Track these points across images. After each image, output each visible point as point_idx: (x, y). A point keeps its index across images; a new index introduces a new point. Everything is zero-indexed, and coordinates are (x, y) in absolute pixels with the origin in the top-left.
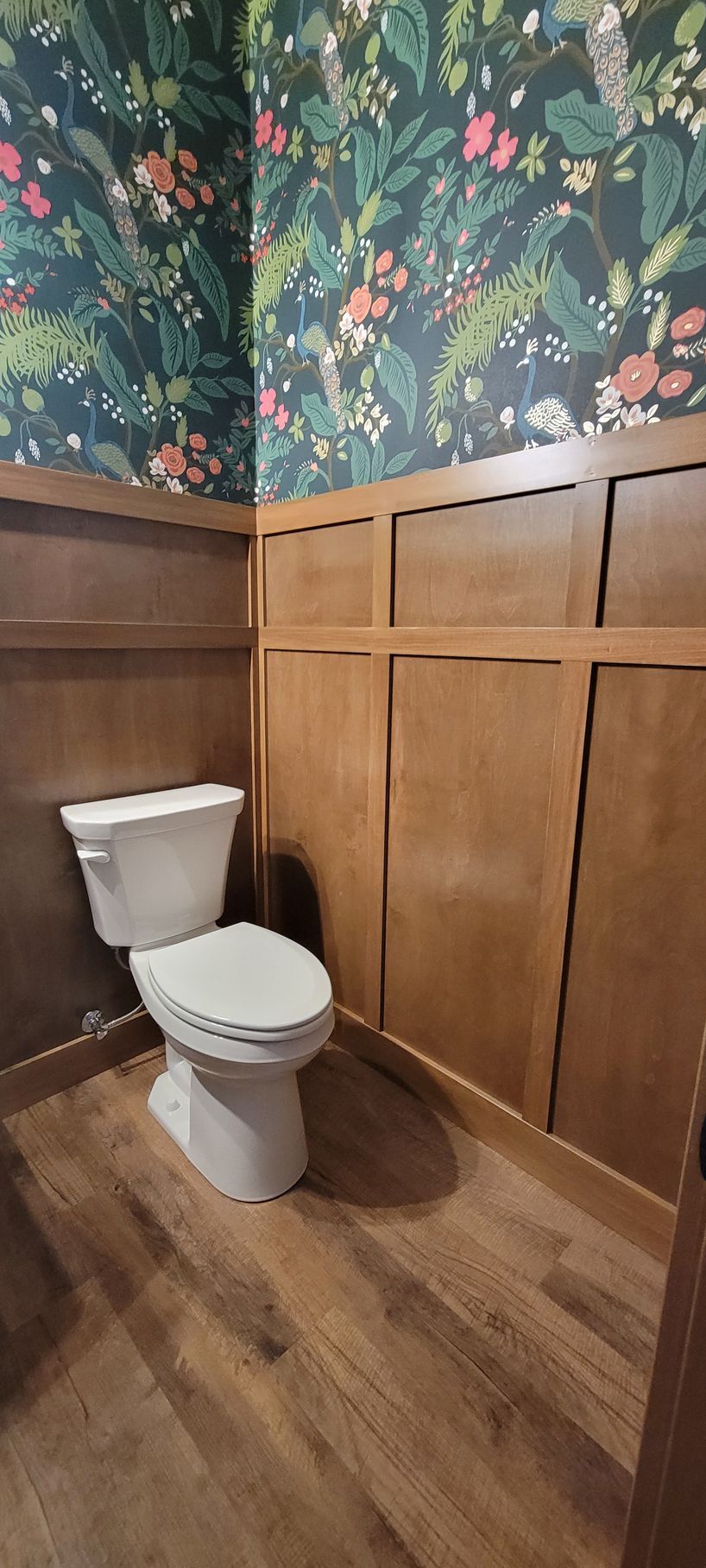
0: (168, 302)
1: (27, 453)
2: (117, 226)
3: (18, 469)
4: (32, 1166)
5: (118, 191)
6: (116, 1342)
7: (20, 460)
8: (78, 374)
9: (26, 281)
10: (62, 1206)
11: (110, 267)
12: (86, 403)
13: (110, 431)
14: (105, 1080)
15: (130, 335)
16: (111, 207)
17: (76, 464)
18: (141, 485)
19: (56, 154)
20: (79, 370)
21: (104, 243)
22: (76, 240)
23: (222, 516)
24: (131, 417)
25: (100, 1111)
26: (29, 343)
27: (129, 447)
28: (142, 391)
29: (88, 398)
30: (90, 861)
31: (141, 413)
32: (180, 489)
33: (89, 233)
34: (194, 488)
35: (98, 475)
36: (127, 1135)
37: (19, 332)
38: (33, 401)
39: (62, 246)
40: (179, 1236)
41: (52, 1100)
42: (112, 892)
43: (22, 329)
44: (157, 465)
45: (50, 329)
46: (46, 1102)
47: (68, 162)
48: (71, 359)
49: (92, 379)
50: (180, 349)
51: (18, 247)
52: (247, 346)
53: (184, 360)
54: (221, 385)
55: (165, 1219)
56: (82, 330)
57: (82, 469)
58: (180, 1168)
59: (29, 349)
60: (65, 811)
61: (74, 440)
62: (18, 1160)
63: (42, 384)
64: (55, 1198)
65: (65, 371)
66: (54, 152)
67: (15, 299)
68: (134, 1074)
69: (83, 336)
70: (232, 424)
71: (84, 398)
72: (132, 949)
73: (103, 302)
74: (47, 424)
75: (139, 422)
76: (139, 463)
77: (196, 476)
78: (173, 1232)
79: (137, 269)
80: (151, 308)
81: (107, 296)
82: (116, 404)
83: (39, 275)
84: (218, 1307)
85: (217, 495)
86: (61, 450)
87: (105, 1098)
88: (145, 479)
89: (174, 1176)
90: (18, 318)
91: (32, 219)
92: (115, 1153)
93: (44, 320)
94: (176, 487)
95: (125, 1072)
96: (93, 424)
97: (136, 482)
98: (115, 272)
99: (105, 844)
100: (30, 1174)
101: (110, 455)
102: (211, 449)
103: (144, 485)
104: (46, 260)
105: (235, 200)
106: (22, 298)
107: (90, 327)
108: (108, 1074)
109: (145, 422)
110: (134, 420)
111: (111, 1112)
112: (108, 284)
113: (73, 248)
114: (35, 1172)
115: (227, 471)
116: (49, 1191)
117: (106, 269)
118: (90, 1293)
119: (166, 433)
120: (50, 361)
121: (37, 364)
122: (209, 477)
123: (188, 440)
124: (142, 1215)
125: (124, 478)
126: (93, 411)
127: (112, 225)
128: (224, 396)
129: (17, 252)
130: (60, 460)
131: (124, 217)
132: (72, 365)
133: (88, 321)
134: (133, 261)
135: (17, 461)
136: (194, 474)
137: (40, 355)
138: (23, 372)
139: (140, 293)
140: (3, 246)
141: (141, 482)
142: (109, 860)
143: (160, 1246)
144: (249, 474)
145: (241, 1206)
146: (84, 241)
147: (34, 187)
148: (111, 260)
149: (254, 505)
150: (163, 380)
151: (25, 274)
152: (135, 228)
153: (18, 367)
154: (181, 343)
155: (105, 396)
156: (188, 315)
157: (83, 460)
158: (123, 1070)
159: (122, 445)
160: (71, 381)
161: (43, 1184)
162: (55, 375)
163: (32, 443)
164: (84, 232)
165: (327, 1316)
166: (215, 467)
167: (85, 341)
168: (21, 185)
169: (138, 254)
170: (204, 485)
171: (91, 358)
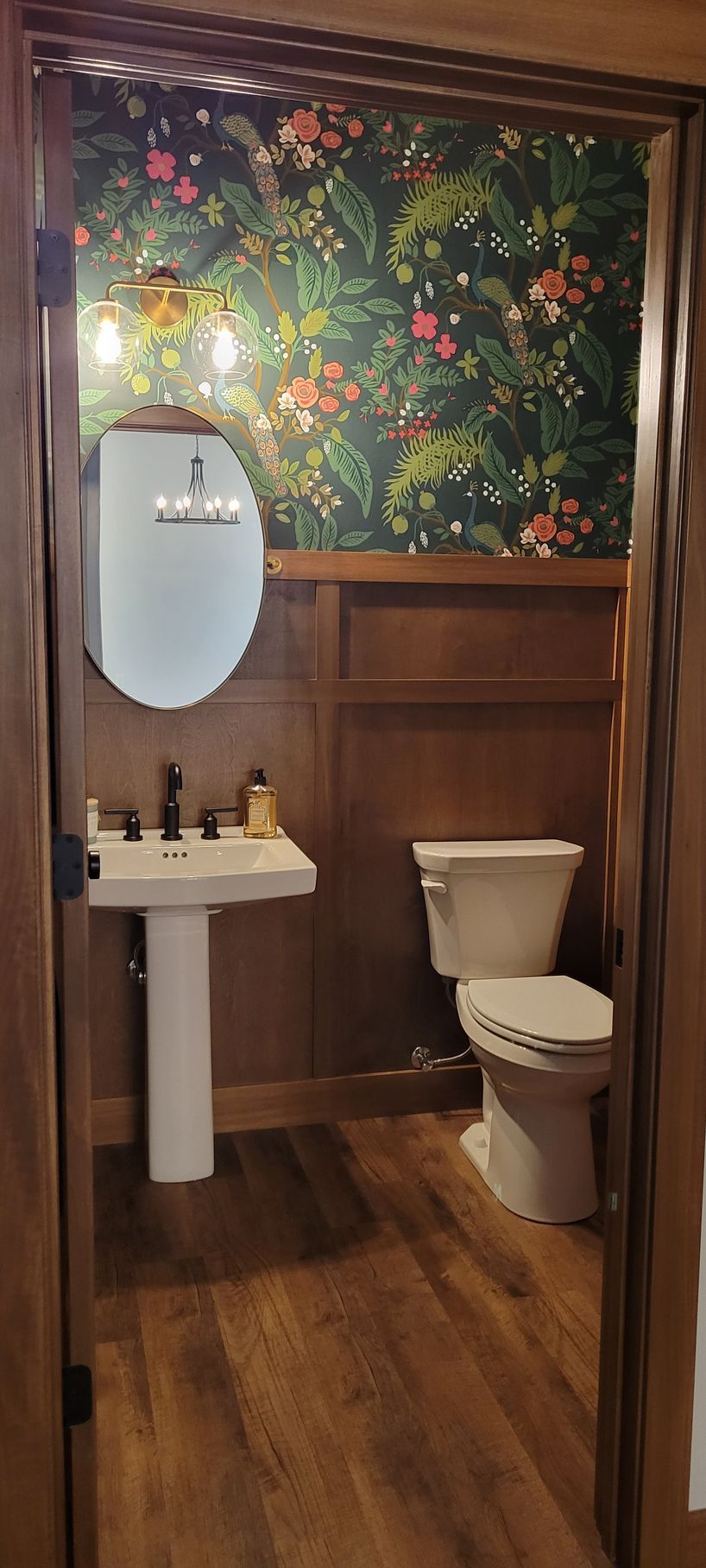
0: (551, 390)
1: (418, 544)
2: (510, 342)
3: (411, 558)
4: (356, 1153)
5: (514, 314)
6: (402, 1254)
7: (412, 550)
8: (465, 472)
9: (432, 410)
10: (376, 1180)
11: (500, 377)
12: (470, 494)
13: (487, 513)
14: (427, 1119)
15: (512, 427)
16: (505, 328)
17: (456, 546)
18: (511, 555)
19: (464, 305)
20: (466, 468)
21: (497, 359)
22: (474, 366)
23: (593, 572)
24: (507, 497)
25: (417, 1136)
26: (429, 457)
27: (503, 524)
28: (520, 472)
29: (471, 489)
30: (431, 890)
31: (517, 492)
32: (548, 552)
33: (486, 356)
34: (562, 550)
35: (473, 552)
36: (438, 1156)
37: (422, 450)
38: (427, 501)
39: (462, 375)
40: (465, 1222)
41: (379, 1120)
42: (447, 924)
43: (424, 448)
44: (528, 535)
45: (446, 442)
46: (374, 1121)
47: (474, 307)
48: (460, 462)
49: (478, 474)
50: (559, 428)
51: (428, 387)
52: (629, 407)
53: (562, 436)
54: (599, 449)
55: (454, 1209)
56: (472, 435)
57: (461, 550)
58: (477, 1186)
59: (429, 461)
60: (415, 845)
61: (456, 527)
62: (346, 1148)
63: (435, 486)
64: (371, 1175)
65: (455, 472)
66: (463, 304)
67: (422, 426)
68: (452, 1121)
69: (472, 441)
70: (608, 483)
71: (469, 490)
72: (459, 981)
73: (493, 408)
74: (436, 517)
75: (515, 500)
76: (511, 537)
77: (566, 538)
78: (459, 1217)
79: (524, 371)
80: (533, 401)
81: (496, 402)
82: (495, 489)
83: (442, 403)
84: (482, 1263)
85: (587, 553)
86: (444, 537)
87: (423, 1129)
88: (516, 549)
89: (469, 1189)
90: (423, 440)
91: (442, 362)
92: (424, 1163)
93: (442, 436)
94: (545, 551)
95: (446, 1118)
96: (473, 511)
97: (507, 553)
98: (505, 380)
99: (442, 875)
100: (354, 1157)
101: (486, 534)
102: (584, 511)
103: (514, 554)
104: (450, 388)
105: (626, 278)
106: (427, 424)
107: (479, 432)
108: (430, 1116)
109: (520, 499)
110: (510, 500)
111: (426, 1140)
112: (497, 392)
113: (471, 372)
114: (358, 1156)
115: (598, 528)
116: (367, 1169)
117: (497, 380)
118: (389, 1227)
119: (540, 503)
120: (442, 465)
121: (433, 472)
122: (578, 537)
123: (560, 507)
124: (437, 1202)
125: (497, 551)
126: (475, 499)
127: (505, 343)
128: (601, 458)
129: (428, 390)
130: (445, 545)
131: (517, 333)
132: (460, 466)
133: (478, 426)
134: (521, 366)
135: (410, 551)
136: (563, 536)
137: (436, 464)
138: (422, 480)
139: (527, 389)
140: (418, 389)
141: (512, 552)
142: (445, 891)
143: (446, 1219)
144: (623, 528)
145: (520, 1219)
146: (482, 366)
147: (445, 338)
148: (502, 372)
149: (628, 556)
150: (540, 459)
151: (432, 405)
152: (526, 338)
153: (419, 477)
154: (560, 421)
155: (486, 484)
156: (570, 395)
157: (463, 541)
158: (445, 1116)
159: (497, 525)
160: (459, 478)
161: (364, 1165)
162: (446, 476)
163: (423, 535)
164: (481, 357)
165: (569, 1292)
166: (586, 526)
167: (473, 443)
168: (436, 339)
169: (525, 358)
170: (573, 545)
171: (477, 456)
